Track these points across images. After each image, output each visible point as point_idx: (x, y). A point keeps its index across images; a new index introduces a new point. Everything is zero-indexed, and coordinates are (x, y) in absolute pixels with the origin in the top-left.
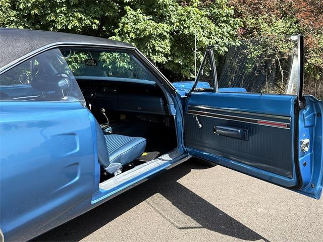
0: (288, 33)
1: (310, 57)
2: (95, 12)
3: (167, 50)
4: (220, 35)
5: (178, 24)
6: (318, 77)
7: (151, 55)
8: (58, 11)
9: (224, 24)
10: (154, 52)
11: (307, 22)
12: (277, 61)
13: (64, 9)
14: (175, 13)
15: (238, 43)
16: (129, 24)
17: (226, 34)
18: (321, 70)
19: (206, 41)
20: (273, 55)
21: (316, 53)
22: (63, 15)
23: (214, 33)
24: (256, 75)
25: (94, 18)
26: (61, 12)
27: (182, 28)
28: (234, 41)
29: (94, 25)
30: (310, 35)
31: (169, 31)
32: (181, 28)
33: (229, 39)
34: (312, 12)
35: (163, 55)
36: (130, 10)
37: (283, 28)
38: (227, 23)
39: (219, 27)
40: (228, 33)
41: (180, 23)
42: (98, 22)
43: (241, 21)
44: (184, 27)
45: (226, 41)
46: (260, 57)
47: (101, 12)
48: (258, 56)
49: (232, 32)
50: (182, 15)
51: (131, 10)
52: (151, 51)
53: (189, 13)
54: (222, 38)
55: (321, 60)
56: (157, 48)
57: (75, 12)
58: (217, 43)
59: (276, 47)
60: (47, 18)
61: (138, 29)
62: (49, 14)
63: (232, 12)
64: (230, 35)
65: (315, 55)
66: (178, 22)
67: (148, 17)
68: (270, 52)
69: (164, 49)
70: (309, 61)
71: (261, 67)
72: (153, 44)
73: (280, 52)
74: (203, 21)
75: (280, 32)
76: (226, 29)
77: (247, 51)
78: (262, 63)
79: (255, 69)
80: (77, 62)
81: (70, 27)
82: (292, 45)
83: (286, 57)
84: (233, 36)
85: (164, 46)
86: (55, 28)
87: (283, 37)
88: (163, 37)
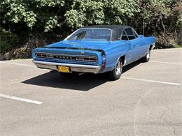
0: (166, 2)
1: (180, 17)
3: (103, 17)
5: (108, 2)
7: (94, 20)
10: (96, 18)
12: (160, 20)
15: (139, 11)
16: (82, 3)
17: (132, 6)
19: (123, 11)
20: (158, 17)
23: (126, 6)
24: (149, 28)
31: (102, 6)
32: (109, 4)
35: (101, 20)
39: (128, 2)
40: (134, 5)
42: (64, 2)
44: (111, 4)
45: (133, 10)
46: (151, 18)
48: (149, 18)
49: (136, 5)
52: (94, 18)
54: (130, 8)
56: (98, 16)
58: (128, 11)
61: (87, 6)
68: (156, 15)
70: (179, 19)
71: (151, 24)
72: (95, 14)
73: (162, 14)
76: (132, 3)
78: (152, 21)
79: (147, 25)
80: (51, 24)
81: (49, 5)
82: (169, 9)
83: (166, 17)
84: (136, 7)
85: (101, 15)
86: (39, 5)
87: (164, 5)
88: (100, 10)
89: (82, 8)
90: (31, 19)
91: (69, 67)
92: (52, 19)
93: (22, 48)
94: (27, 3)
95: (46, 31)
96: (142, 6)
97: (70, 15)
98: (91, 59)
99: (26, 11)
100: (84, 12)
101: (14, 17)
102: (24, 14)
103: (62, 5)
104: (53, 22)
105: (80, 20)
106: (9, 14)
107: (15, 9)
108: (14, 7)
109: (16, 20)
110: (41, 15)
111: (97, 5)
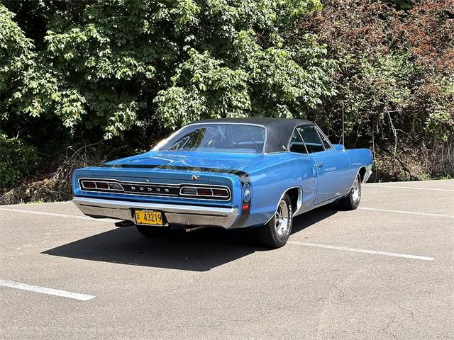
0: (400, 75)
1: (433, 110)
2: (149, 55)
3: (247, 105)
4: (310, 83)
5: (259, 70)
6: (445, 138)
7: (226, 111)
8: (101, 54)
9: (314, 68)
10: (231, 107)
11: (426, 59)
12: (386, 116)
13: (108, 51)
14: (252, 54)
15: (334, 92)
16: (197, 71)
17: (318, 80)
18: (449, 127)
19: (296, 92)
20: (381, 108)
21: (441, 104)
22: (107, 60)
23: (302, 81)
24: (359, 135)
25: (148, 64)
26: (104, 55)
27: (265, 75)
28: (329, 90)
29: (148, 73)
30: (431, 79)
31: (246, 79)
32: (263, 76)
33: (322, 88)
34: (434, 45)
35: (242, 112)
36: (195, 53)
37: (393, 69)
38: (318, 66)
39: (308, 72)
40: (320, 79)
41: (262, 70)
42: (153, 69)
43: (336, 63)
44: (267, 75)
45: (319, 90)
46: (363, 111)
47: (155, 56)
48: (360, 110)
49: (326, 78)
50: (263, 59)
51: (197, 52)
52: (226, 106)
53: (273, 56)
54: (312, 87)
55: (448, 114)
56: (235, 103)
57: (124, 55)
58: (307, 93)
59: (385, 96)
60: (86, 64)
61: (209, 79)
62: (88, 58)
63: (325, 51)
64: (323, 82)
65: (440, 107)
66: (258, 68)
67: (218, 62)
68: (376, 103)
69: (244, 103)
70: (431, 115)
71: (364, 125)
72: (229, 98)
73: (390, 103)
74: (289, 65)
75: (389, 73)
76: (317, 73)
77: (345, 102)
78: (366, 119)
79: (355, 128)
80: (121, 121)
81: (118, 76)
82: (407, 92)
83: (399, 110)
84: (326, 84)
85: (243, 99)
86: (94, 75)
87: (393, 80)
88: (239, 88)
89: (197, 84)
90: (73, 108)
91: (163, 212)
92: (124, 110)
93: (46, 181)
94: (64, 72)
95: (108, 136)
96: (341, 81)
97: (168, 100)
98: (216, 192)
99: (61, 88)
100: (201, 93)
101: (31, 104)
102: (56, 96)
103: (149, 75)
104: (125, 115)
105: (190, 111)
106: (18, 95)
107: (34, 84)
108: (33, 78)
109: (35, 110)
110: (97, 100)
111: (233, 77)
